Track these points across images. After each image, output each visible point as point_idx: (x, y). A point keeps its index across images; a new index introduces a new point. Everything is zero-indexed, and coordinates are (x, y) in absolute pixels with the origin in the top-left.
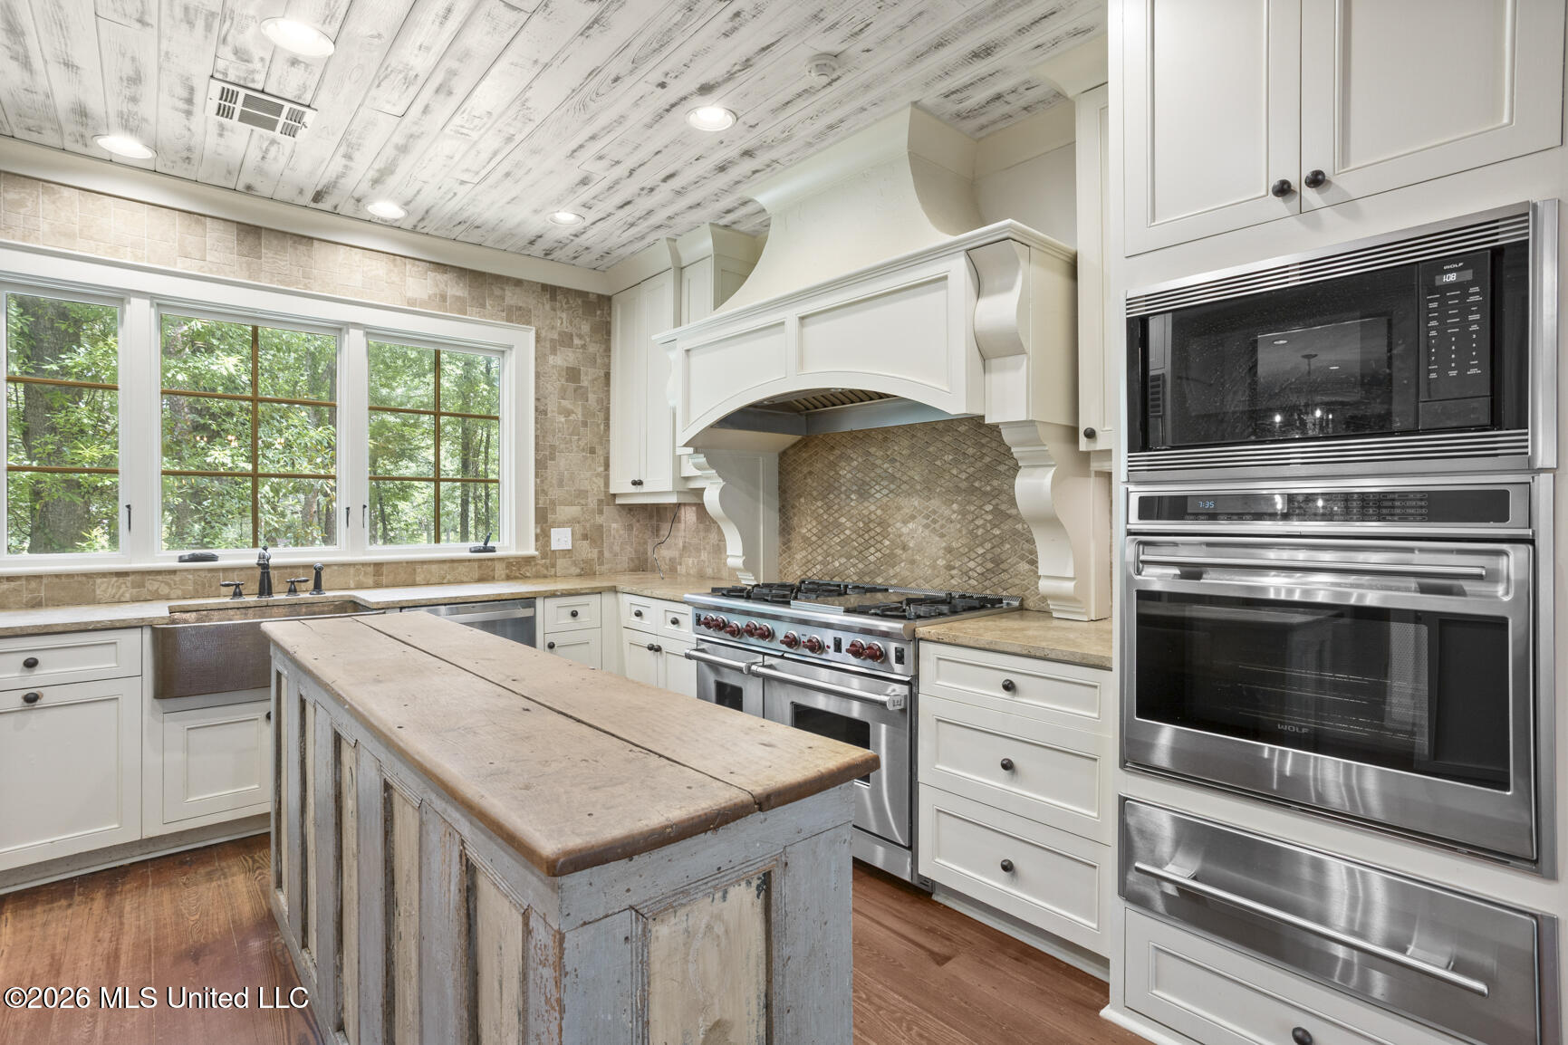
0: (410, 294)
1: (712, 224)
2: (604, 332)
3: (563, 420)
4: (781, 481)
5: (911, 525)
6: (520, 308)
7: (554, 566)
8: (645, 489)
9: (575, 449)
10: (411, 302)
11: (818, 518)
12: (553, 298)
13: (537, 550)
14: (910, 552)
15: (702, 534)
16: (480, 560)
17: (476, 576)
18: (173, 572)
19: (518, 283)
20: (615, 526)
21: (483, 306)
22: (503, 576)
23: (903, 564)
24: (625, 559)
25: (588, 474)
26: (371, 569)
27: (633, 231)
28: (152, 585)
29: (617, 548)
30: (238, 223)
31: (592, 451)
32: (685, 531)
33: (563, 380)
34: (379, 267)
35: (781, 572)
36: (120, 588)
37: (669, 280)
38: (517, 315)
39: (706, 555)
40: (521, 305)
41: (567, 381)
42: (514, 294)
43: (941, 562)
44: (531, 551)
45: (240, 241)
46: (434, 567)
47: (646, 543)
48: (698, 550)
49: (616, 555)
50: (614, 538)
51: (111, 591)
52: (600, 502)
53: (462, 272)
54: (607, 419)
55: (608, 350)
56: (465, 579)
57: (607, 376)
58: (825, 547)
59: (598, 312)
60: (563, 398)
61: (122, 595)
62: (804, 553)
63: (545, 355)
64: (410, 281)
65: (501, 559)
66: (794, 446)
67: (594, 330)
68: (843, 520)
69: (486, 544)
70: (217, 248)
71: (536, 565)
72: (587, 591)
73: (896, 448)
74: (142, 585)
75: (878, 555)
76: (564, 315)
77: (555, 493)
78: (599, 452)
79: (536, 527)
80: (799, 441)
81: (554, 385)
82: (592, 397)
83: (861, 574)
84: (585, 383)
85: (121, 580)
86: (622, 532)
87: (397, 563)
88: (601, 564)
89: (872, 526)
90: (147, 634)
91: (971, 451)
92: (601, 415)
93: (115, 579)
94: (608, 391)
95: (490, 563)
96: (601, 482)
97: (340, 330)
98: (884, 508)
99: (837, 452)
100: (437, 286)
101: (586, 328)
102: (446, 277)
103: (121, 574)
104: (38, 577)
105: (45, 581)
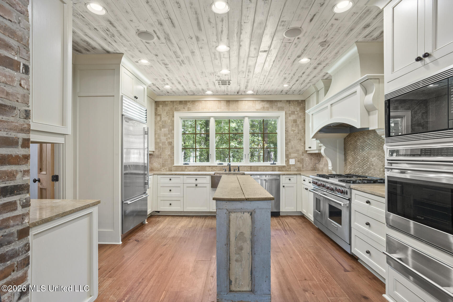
0: (257, 108)
1: (321, 80)
2: (304, 109)
3: (292, 133)
4: (344, 146)
5: (374, 159)
6: (281, 107)
7: (290, 168)
8: (312, 149)
9: (296, 140)
10: (257, 110)
11: (352, 156)
13: (286, 164)
14: (374, 166)
16: (272, 166)
17: (271, 170)
18: (217, 166)
19: (281, 101)
20: (307, 159)
21: (273, 108)
22: (278, 170)
23: (372, 170)
24: (310, 167)
25: (299, 146)
26: (249, 167)
27: (303, 85)
28: (214, 169)
29: (307, 164)
30: (226, 100)
31: (300, 140)
33: (292, 123)
34: (250, 104)
35: (344, 172)
37: (315, 95)
38: (281, 109)
40: (281, 106)
41: (293, 123)
44: (284, 164)
45: (227, 104)
46: (262, 167)
49: (307, 166)
50: (307, 162)
52: (303, 152)
53: (268, 101)
54: (304, 131)
55: (304, 113)
56: (269, 170)
57: (304, 120)
58: (354, 165)
59: (302, 105)
60: (292, 127)
61: (209, 170)
62: (349, 166)
63: (288, 117)
64: (257, 105)
65: (277, 166)
66: (347, 136)
67: (301, 109)
68: (358, 157)
69: (275, 162)
70: (223, 106)
71: (286, 168)
72: (293, 174)
73: (370, 136)
74: (212, 169)
75: (366, 167)
76: (292, 107)
77: (291, 150)
78: (302, 140)
79: (286, 159)
80: (348, 135)
81: (290, 125)
82: (300, 126)
83: (362, 173)
84: (298, 123)
86: (309, 160)
87: (255, 166)
88: (303, 168)
89: (365, 158)
90: (210, 176)
92: (303, 131)
94: (305, 124)
95: (275, 167)
96: (303, 147)
97: (244, 118)
98: (368, 153)
99: (357, 138)
100: (262, 105)
101: (298, 109)
102: (263, 103)
103: (210, 166)
104: (199, 166)
105: (200, 167)
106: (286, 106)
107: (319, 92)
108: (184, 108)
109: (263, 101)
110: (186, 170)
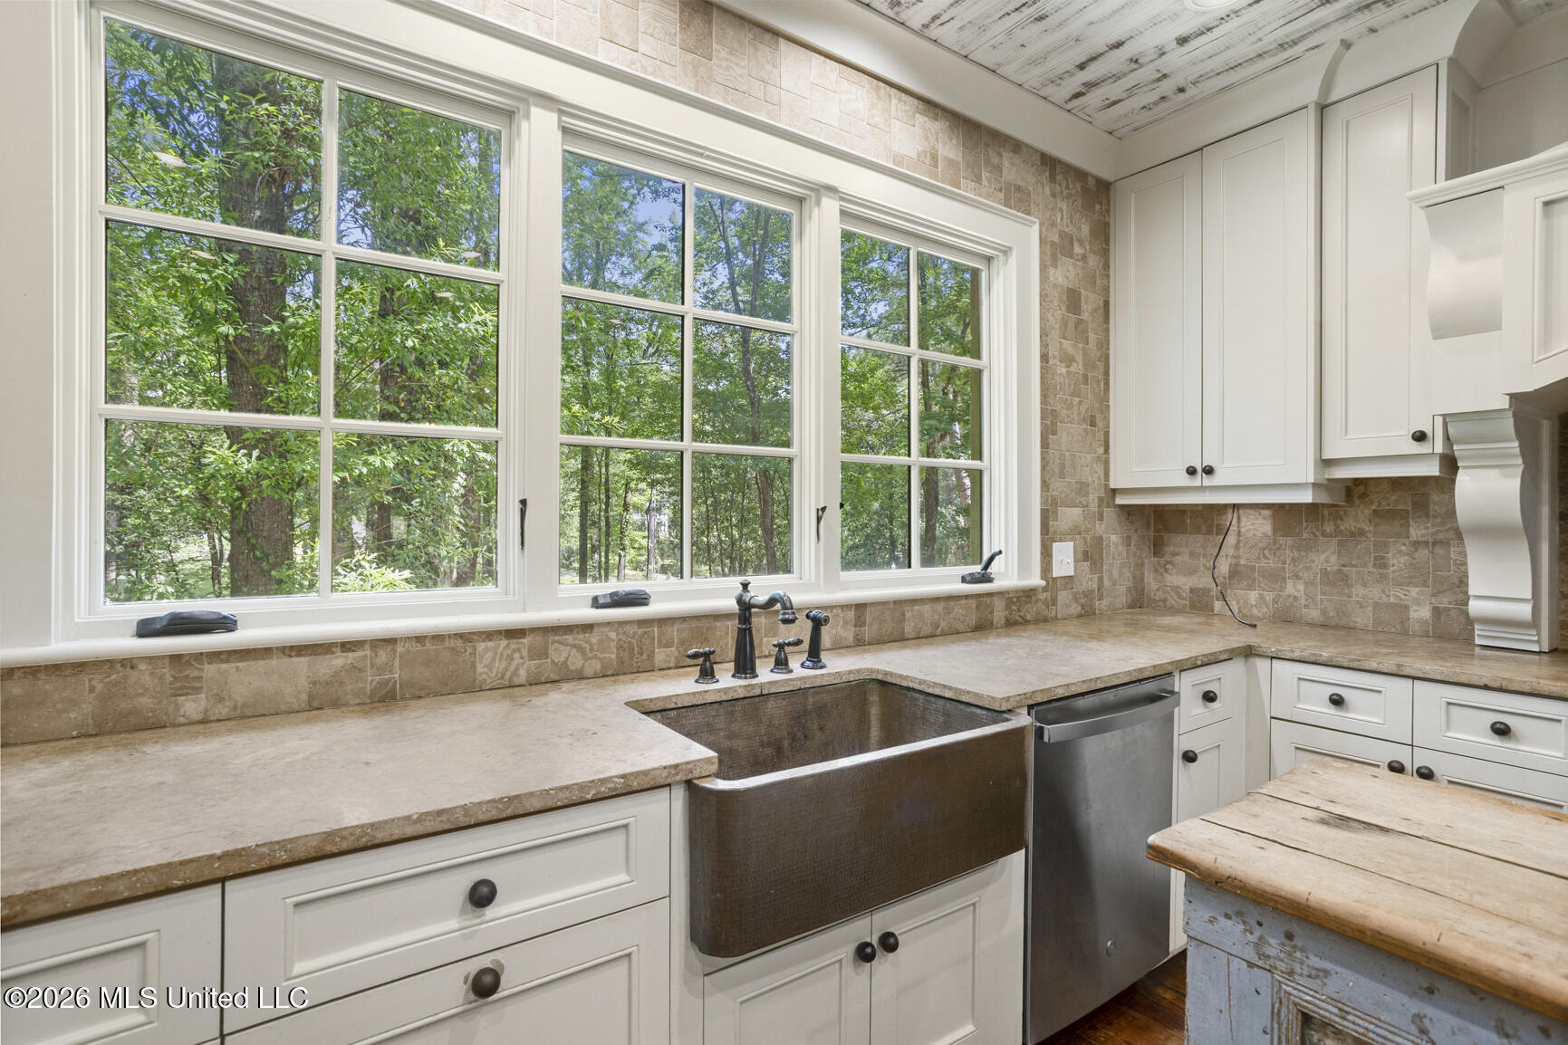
0: (895, 148)
2: (1103, 236)
3: (1064, 370)
6: (1018, 189)
7: (1054, 602)
9: (1076, 418)
10: (898, 159)
12: (1052, 179)
13: (1042, 578)
15: (1288, 554)
16: (977, 595)
18: (588, 627)
19: (1016, 146)
20: (1113, 537)
21: (978, 179)
22: (1003, 621)
24: (1123, 589)
25: (1089, 457)
26: (851, 615)
28: (560, 652)
29: (1116, 573)
31: (1093, 424)
32: (1237, 547)
33: (1064, 308)
34: (858, 95)
36: (512, 659)
37: (1292, 129)
38: (1016, 199)
39: (1301, 587)
40: (1019, 183)
41: (1068, 311)
42: (1012, 165)
44: (1036, 580)
45: (685, 24)
46: (927, 608)
47: (1142, 565)
48: (1276, 578)
49: (1115, 584)
50: (1114, 558)
51: (499, 666)
52: (1100, 501)
53: (955, 119)
54: (1107, 373)
55: (1106, 266)
56: (961, 627)
57: (1107, 303)
59: (1098, 207)
60: (1064, 337)
61: (515, 673)
63: (1048, 267)
64: (896, 125)
65: (1000, 594)
67: (1094, 234)
69: (986, 567)
70: (653, 31)
71: (1037, 601)
72: (1221, 655)
74: (539, 653)
76: (1064, 206)
77: (1059, 487)
78: (1097, 422)
79: (1041, 542)
81: (1058, 313)
82: (1092, 337)
84: (1085, 316)
85: (514, 644)
86: (1121, 548)
87: (882, 604)
88: (1101, 598)
90: (677, 795)
92: (1101, 365)
93: (504, 642)
94: (1107, 330)
95: (988, 600)
96: (1099, 468)
97: (808, 198)
100: (927, 138)
101: (1085, 230)
102: (937, 127)
103: (513, 634)
104: (390, 642)
105: (400, 649)
106: (1041, 191)
109: (930, 106)
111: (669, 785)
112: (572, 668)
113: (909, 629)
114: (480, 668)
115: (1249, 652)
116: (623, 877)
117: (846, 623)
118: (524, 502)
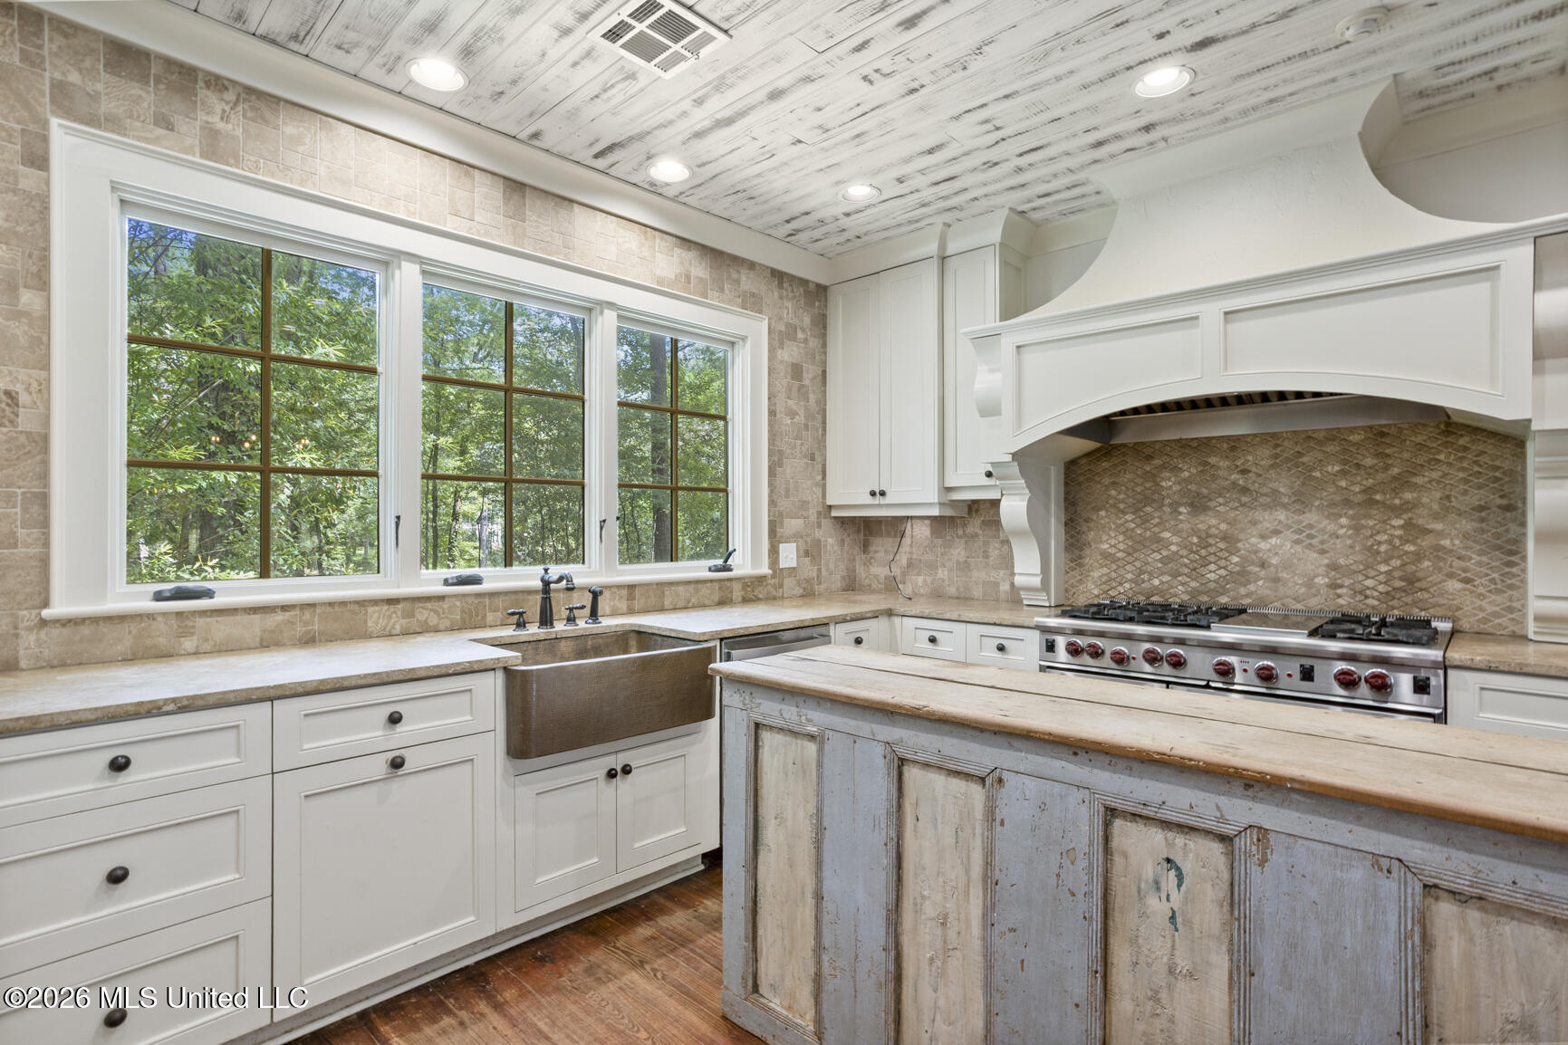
0: (658, 272)
1: (1011, 209)
2: (821, 324)
3: (789, 422)
4: (1067, 493)
5: (1273, 541)
6: (753, 295)
7: (781, 586)
8: (888, 500)
9: (799, 455)
10: (660, 281)
11: (1128, 534)
12: (780, 286)
13: (770, 568)
14: (1272, 569)
15: (940, 550)
16: (720, 580)
17: (717, 599)
18: (441, 598)
19: (752, 265)
20: (830, 540)
21: (722, 290)
22: (740, 599)
23: (1260, 583)
24: (838, 577)
25: (809, 482)
26: (625, 592)
28: (423, 614)
29: (832, 566)
30: (505, 178)
31: (813, 459)
32: (911, 546)
33: (789, 377)
34: (631, 240)
35: (1067, 590)
36: (390, 617)
37: (930, 273)
38: (751, 303)
39: (946, 572)
40: (754, 291)
41: (792, 379)
42: (748, 278)
43: (1320, 580)
44: (765, 570)
45: (507, 200)
46: (681, 589)
47: (854, 560)
48: (933, 567)
49: (831, 574)
50: (830, 554)
51: (382, 622)
52: (819, 513)
53: (704, 250)
54: (824, 422)
55: (824, 345)
56: (707, 602)
57: (824, 372)
58: (1138, 564)
59: (817, 304)
60: (789, 398)
61: (393, 627)
62: (1105, 570)
63: (775, 349)
64: (659, 256)
65: (738, 579)
66: (1088, 454)
67: (814, 323)
68: (1166, 535)
69: (726, 561)
70: (485, 206)
71: (767, 585)
72: (869, 615)
73: (1250, 458)
74: (409, 614)
75: (1222, 572)
76: (789, 305)
77: (784, 504)
78: (817, 458)
79: (769, 543)
80: (1097, 450)
81: (784, 381)
82: (812, 397)
83: (1194, 593)
84: (807, 382)
85: (392, 608)
86: (836, 548)
87: (648, 585)
88: (819, 584)
89: (1211, 541)
90: (500, 676)
91: (1369, 461)
92: (819, 417)
93: (386, 607)
94: (825, 392)
95: (728, 584)
96: (818, 491)
97: (594, 309)
98: (1232, 522)
99: (1157, 462)
100: (682, 264)
101: (807, 320)
102: (690, 256)
103: (392, 601)
104: (312, 605)
105: (318, 610)
106: (769, 293)
107: (952, 264)
108: (164, 122)
109: (685, 242)
110: (189, 644)
111: (494, 669)
112: (431, 624)
113: (667, 603)
114: (370, 624)
115: (890, 613)
116: (469, 718)
117: (621, 598)
118: (398, 518)
